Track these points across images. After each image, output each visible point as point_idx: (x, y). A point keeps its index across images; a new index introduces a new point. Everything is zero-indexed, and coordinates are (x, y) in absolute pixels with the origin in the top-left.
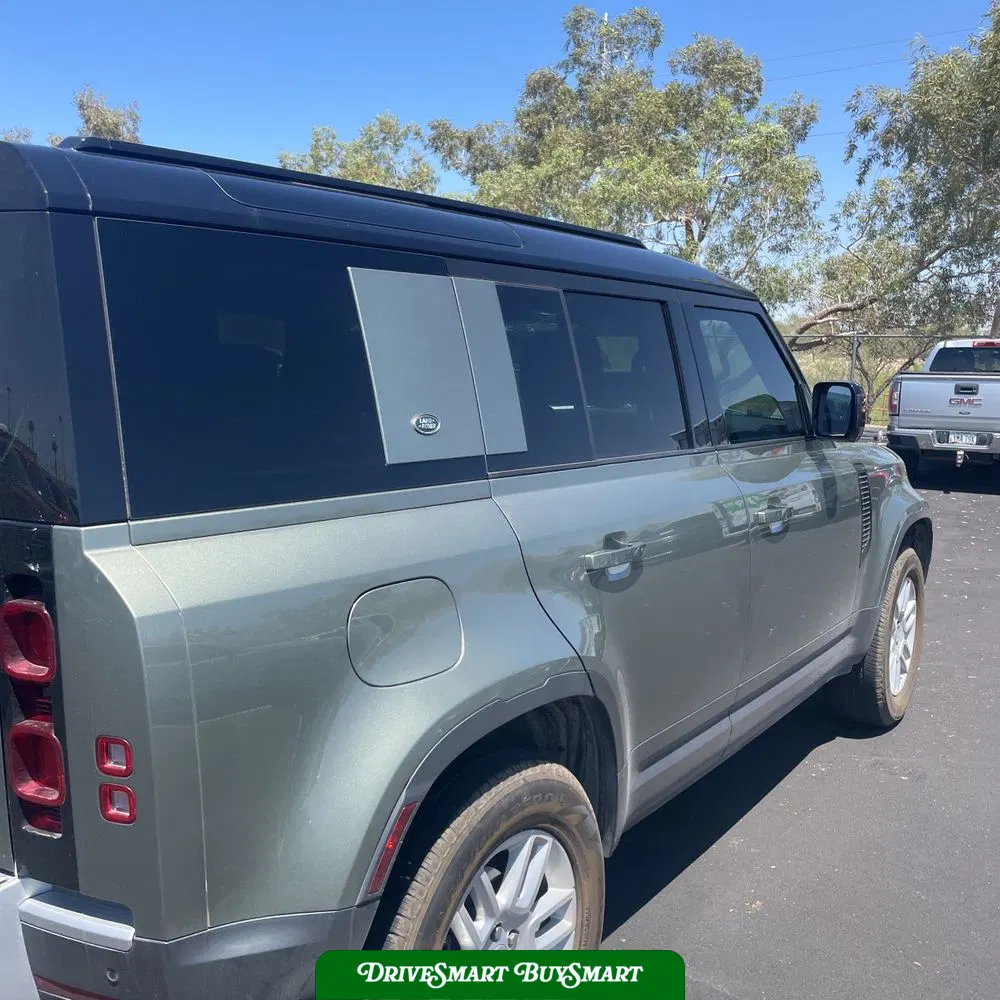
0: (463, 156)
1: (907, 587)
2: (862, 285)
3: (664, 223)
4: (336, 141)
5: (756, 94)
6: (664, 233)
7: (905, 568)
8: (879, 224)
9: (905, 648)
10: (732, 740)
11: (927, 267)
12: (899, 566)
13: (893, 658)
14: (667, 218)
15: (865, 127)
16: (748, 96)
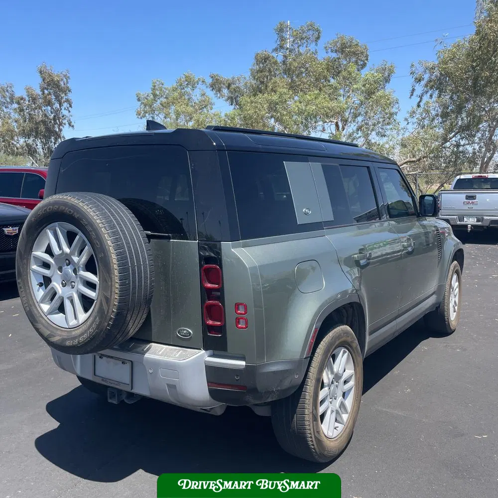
0: (225, 91)
1: (455, 277)
2: (419, 150)
3: (326, 124)
4: (163, 86)
5: (366, 61)
6: (326, 128)
7: (454, 269)
8: (426, 122)
9: (455, 302)
10: (397, 329)
11: (449, 141)
12: (452, 267)
13: (451, 305)
14: (328, 121)
15: (419, 80)
16: (362, 63)
